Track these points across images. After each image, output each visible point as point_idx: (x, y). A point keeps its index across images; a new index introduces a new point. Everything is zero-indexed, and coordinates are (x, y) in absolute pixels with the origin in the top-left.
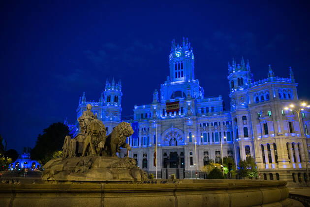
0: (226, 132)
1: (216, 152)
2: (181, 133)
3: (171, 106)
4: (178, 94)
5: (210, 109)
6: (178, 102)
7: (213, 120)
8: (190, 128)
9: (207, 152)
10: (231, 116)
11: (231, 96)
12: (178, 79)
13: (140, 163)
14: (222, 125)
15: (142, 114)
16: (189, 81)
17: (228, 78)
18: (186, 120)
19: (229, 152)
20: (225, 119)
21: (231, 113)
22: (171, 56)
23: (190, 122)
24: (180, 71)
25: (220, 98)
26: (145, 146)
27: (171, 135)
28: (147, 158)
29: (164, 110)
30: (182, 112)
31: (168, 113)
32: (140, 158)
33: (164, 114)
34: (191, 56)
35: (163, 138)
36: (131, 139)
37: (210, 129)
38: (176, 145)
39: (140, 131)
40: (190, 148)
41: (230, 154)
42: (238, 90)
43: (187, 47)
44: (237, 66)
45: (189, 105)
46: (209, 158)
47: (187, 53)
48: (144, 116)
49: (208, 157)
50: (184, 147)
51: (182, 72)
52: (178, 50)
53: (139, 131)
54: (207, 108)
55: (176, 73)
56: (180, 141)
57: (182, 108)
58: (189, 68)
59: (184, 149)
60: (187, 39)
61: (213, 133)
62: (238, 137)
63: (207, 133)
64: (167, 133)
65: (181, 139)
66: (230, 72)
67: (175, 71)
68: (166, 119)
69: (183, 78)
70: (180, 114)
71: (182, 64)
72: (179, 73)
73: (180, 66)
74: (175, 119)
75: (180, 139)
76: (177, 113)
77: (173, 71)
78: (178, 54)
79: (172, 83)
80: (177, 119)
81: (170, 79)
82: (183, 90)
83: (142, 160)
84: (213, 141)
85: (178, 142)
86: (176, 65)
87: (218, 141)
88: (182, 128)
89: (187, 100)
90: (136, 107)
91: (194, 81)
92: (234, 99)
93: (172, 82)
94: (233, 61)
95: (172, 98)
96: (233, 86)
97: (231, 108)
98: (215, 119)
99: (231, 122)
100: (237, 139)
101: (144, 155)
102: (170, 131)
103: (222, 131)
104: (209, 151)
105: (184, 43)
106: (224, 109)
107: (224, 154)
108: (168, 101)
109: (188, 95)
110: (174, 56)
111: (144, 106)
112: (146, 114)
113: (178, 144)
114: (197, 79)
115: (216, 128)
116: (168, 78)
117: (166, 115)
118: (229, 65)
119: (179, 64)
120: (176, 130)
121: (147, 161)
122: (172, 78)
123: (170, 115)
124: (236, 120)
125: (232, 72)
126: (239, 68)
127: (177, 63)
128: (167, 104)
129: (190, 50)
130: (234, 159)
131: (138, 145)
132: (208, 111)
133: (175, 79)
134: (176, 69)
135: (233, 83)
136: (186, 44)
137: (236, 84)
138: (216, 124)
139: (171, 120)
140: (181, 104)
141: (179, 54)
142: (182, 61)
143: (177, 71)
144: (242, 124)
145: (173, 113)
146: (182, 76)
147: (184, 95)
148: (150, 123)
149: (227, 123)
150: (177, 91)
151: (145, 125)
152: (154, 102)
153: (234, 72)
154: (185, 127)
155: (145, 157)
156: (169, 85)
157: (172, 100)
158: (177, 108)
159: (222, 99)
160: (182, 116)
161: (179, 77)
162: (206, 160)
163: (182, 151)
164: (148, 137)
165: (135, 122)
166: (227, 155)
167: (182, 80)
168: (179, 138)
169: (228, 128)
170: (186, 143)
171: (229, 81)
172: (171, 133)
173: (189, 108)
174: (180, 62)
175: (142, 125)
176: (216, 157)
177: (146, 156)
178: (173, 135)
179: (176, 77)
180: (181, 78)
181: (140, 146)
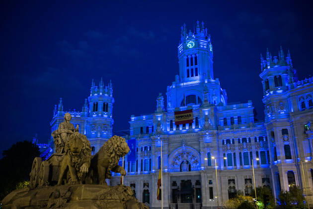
0: (259, 151)
1: (246, 180)
2: (195, 153)
3: (182, 117)
4: (191, 99)
5: (236, 120)
6: (191, 111)
7: (242, 135)
8: (208, 146)
9: (234, 180)
10: (265, 129)
11: (264, 101)
12: (191, 78)
13: (140, 196)
14: (253, 141)
15: (142, 128)
16: (206, 82)
17: (261, 76)
18: (203, 136)
19: (264, 180)
20: (257, 134)
21: (265, 124)
22: (180, 47)
23: (208, 138)
24: (194, 67)
25: (249, 104)
26: (146, 172)
27: (183, 157)
28: (149, 189)
29: (171, 121)
30: (197, 125)
31: (178, 126)
32: (140, 190)
33: (171, 127)
34: (208, 46)
35: (171, 160)
36: (127, 163)
37: (237, 148)
38: (190, 170)
39: (139, 152)
40: (209, 175)
41: (265, 183)
42: (275, 93)
43: (203, 35)
44: (273, 59)
45: (207, 114)
46: (236, 188)
47: (203, 43)
48: (145, 130)
49: (234, 187)
50: (200, 173)
51: (196, 69)
52: (190, 38)
53: (137, 151)
54: (232, 118)
55: (188, 71)
56: (194, 165)
57: (197, 118)
58: (206, 63)
59: (200, 176)
60: (203, 23)
61: (240, 153)
62: (276, 159)
63: (232, 153)
64: (176, 153)
65: (196, 162)
66: (264, 68)
67: (186, 68)
68: (175, 134)
69: (198, 77)
70: (194, 127)
71: (196, 58)
72: (192, 70)
73: (193, 61)
74: (187, 134)
75: (194, 162)
76: (191, 125)
77: (183, 68)
78: (190, 45)
79: (182, 84)
80: (191, 134)
81: (180, 80)
82: (197, 95)
83: (142, 192)
84: (241, 164)
85: (192, 167)
86: (188, 59)
87: (248, 164)
88: (196, 147)
89: (204, 108)
90: (133, 118)
91: (213, 80)
92: (270, 105)
93: (183, 82)
94: (268, 53)
95: (183, 104)
96: (268, 88)
97: (266, 118)
98: (244, 134)
99: (266, 137)
100: (276, 162)
101: (144, 185)
102: (180, 150)
103: (254, 150)
104: (236, 180)
105: (198, 29)
106: (256, 120)
107: (257, 183)
108: (177, 110)
109: (206, 101)
110: (185, 48)
111: (144, 117)
112: (147, 128)
113: (192, 169)
114: (217, 79)
115: (245, 147)
116: (177, 77)
117: (174, 129)
118: (262, 58)
119: (192, 58)
120: (189, 149)
121: (149, 193)
122: (183, 77)
123: (181, 129)
124: (273, 134)
125: (267, 66)
126: (276, 62)
127: (189, 57)
128: (176, 113)
129: (206, 38)
130: (271, 191)
131: (137, 171)
132: (232, 123)
133: (187, 79)
134: (188, 65)
135: (267, 83)
136: (201, 30)
137: (272, 85)
138: (244, 140)
139: (181, 135)
140: (195, 114)
141: (192, 44)
142: (196, 54)
143: (190, 68)
144: (282, 140)
145: (184, 126)
146: (197, 75)
147: (200, 101)
148: (153, 140)
149: (261, 138)
150: (189, 96)
151: (146, 142)
152: (158, 110)
153: (269, 67)
154: (201, 146)
155: (146, 188)
156: (178, 87)
157: (182, 108)
158: (190, 118)
159: (253, 105)
160: (197, 130)
161: (192, 76)
162: (232, 191)
163: (197, 178)
164: (150, 160)
165: (133, 138)
166: (261, 185)
167: (196, 80)
168: (193, 160)
169: (261, 145)
170: (203, 168)
171: (262, 80)
172: (182, 154)
173: (206, 118)
174: (193, 56)
175: (141, 144)
176: (246, 187)
177: (148, 186)
178: (185, 156)
179: (188, 76)
180: (195, 77)
181: (139, 172)
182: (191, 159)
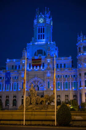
0: (73, 82)
1: (66, 96)
2: (42, 82)
3: (36, 62)
4: (40, 52)
5: (63, 65)
6: (41, 59)
8: (48, 78)
9: (60, 96)
10: (77, 71)
11: (78, 58)
13: (11, 102)
14: (70, 77)
15: (13, 66)
16: (49, 43)
17: (77, 44)
18: (46, 73)
19: (74, 96)
20: (73, 73)
21: (77, 69)
22: (35, 21)
23: (49, 74)
24: (42, 34)
25: (70, 58)
26: (15, 90)
27: (35, 83)
28: (17, 99)
29: (30, 64)
30: (43, 66)
31: (33, 67)
32: (11, 99)
33: (30, 67)
34: (50, 22)
35: (29, 85)
36: (4, 85)
37: (62, 80)
38: (38, 90)
39: (12, 79)
40: (48, 93)
41: (75, 98)
42: (83, 54)
43: (48, 15)
44: (83, 37)
45: (49, 62)
46: (61, 100)
47: (48, 21)
49: (60, 99)
50: (44, 92)
51: (44, 35)
52: (41, 17)
53: (11, 79)
54: (61, 64)
55: (39, 35)
56: (41, 87)
57: (43, 63)
58: (49, 33)
59: (43, 93)
60: (48, 9)
61: (64, 83)
62: (81, 87)
63: (60, 82)
64: (32, 81)
65: (42, 86)
66: (79, 41)
67: (38, 34)
68: (31, 71)
69: (44, 40)
70: (42, 68)
71: (44, 29)
72: (41, 35)
74: (38, 72)
75: (41, 86)
76: (40, 66)
78: (41, 21)
80: (40, 71)
81: (34, 40)
82: (44, 50)
83: (13, 100)
84: (64, 88)
85: (39, 88)
86: (39, 29)
87: (67, 88)
88: (43, 78)
89: (48, 58)
90: (8, 60)
91: (52, 43)
92: (80, 60)
93: (36, 42)
94: (81, 33)
96: (80, 51)
97: (78, 66)
98: (66, 73)
99: (77, 75)
100: (80, 88)
101: (14, 97)
102: (34, 80)
103: (71, 82)
106: (73, 66)
107: (71, 98)
108: (33, 58)
109: (48, 55)
110: (38, 22)
111: (15, 60)
112: (16, 66)
113: (39, 89)
114: (55, 42)
115: (66, 79)
116: (33, 39)
117: (31, 68)
118: (78, 35)
119: (41, 29)
120: (39, 79)
121: (16, 101)
122: (36, 39)
123: (35, 68)
124: (80, 75)
125: (80, 40)
126: (85, 39)
128: (33, 60)
129: (50, 18)
130: (77, 101)
131: (10, 89)
132: (61, 66)
134: (39, 32)
135: (80, 48)
136: (47, 13)
137: (82, 50)
138: (66, 76)
139: (35, 72)
140: (43, 61)
141: (42, 20)
142: (44, 27)
143: (40, 34)
144: (84, 78)
145: (37, 67)
146: (43, 38)
147: (45, 54)
148: (20, 74)
149: (74, 76)
150: (39, 50)
151: (16, 74)
152: (23, 58)
153: (81, 41)
154: (45, 78)
155: (15, 98)
156: (33, 45)
157: (36, 57)
158: (40, 63)
159: (72, 59)
160: (43, 70)
161: (41, 39)
162: (59, 101)
163: (42, 95)
164: (17, 84)
165: (8, 72)
166: (73, 99)
167: (43, 42)
168: (40, 85)
169: (74, 79)
170: (45, 89)
171: (77, 46)
172: (35, 82)
173: (48, 64)
174: (42, 27)
175: (13, 75)
176: (66, 99)
177: (16, 97)
178: (36, 83)
179: (39, 39)
180: (43, 40)
181: (11, 90)
182: (39, 84)
